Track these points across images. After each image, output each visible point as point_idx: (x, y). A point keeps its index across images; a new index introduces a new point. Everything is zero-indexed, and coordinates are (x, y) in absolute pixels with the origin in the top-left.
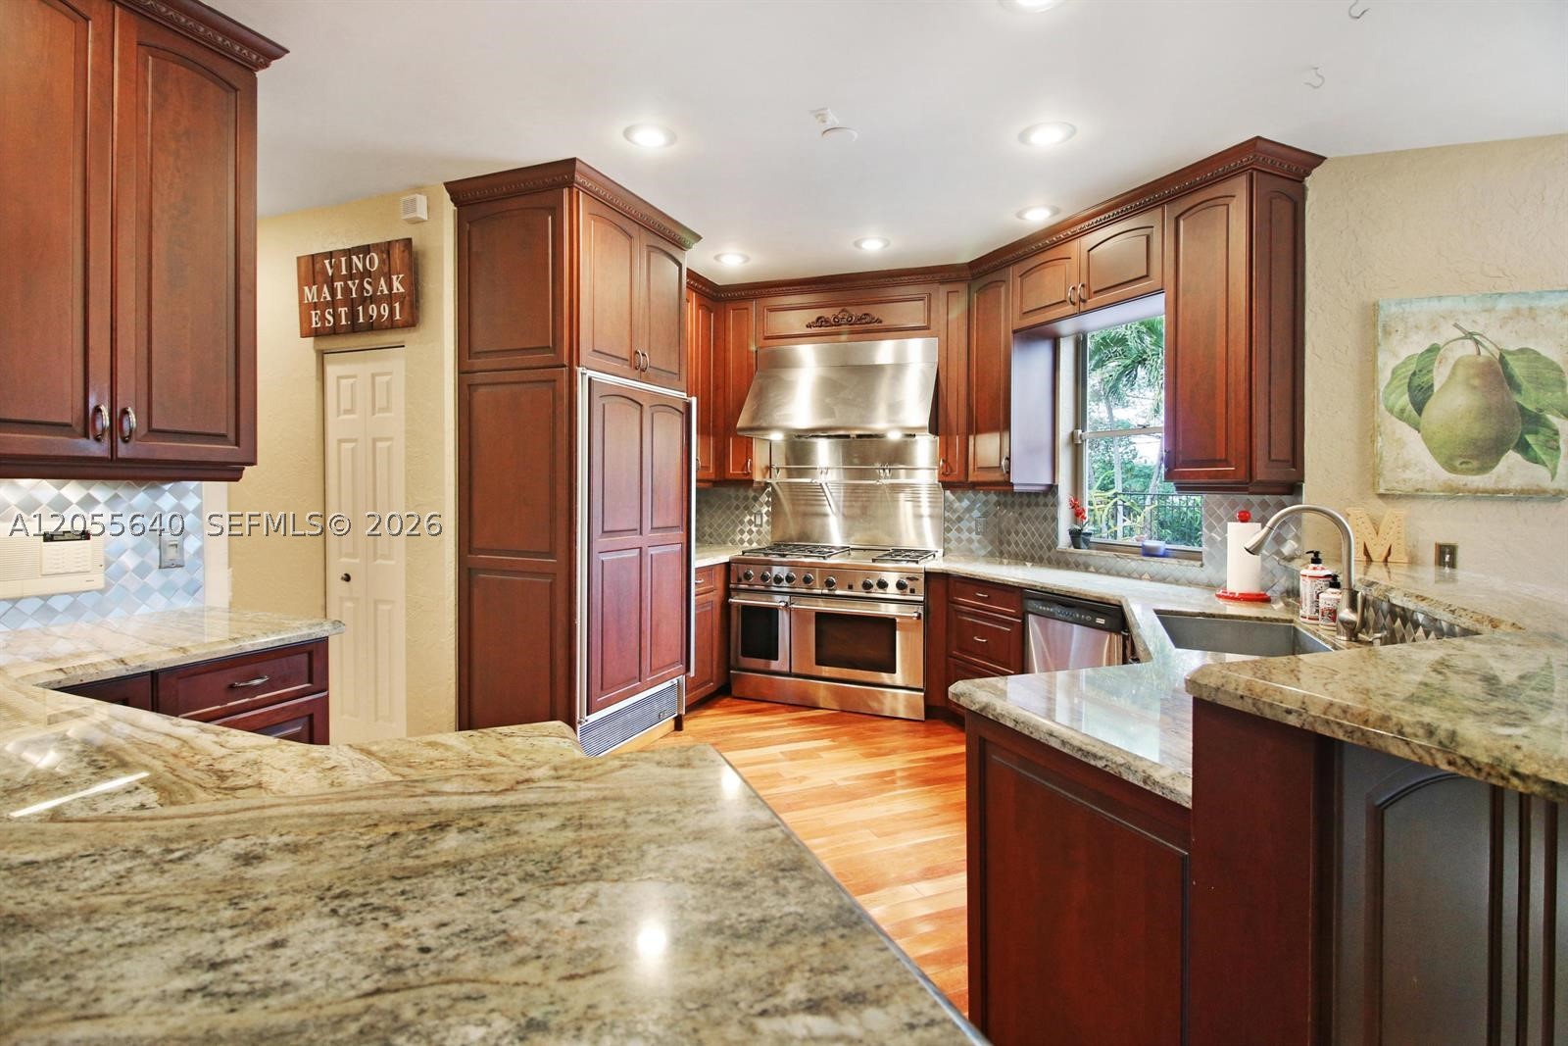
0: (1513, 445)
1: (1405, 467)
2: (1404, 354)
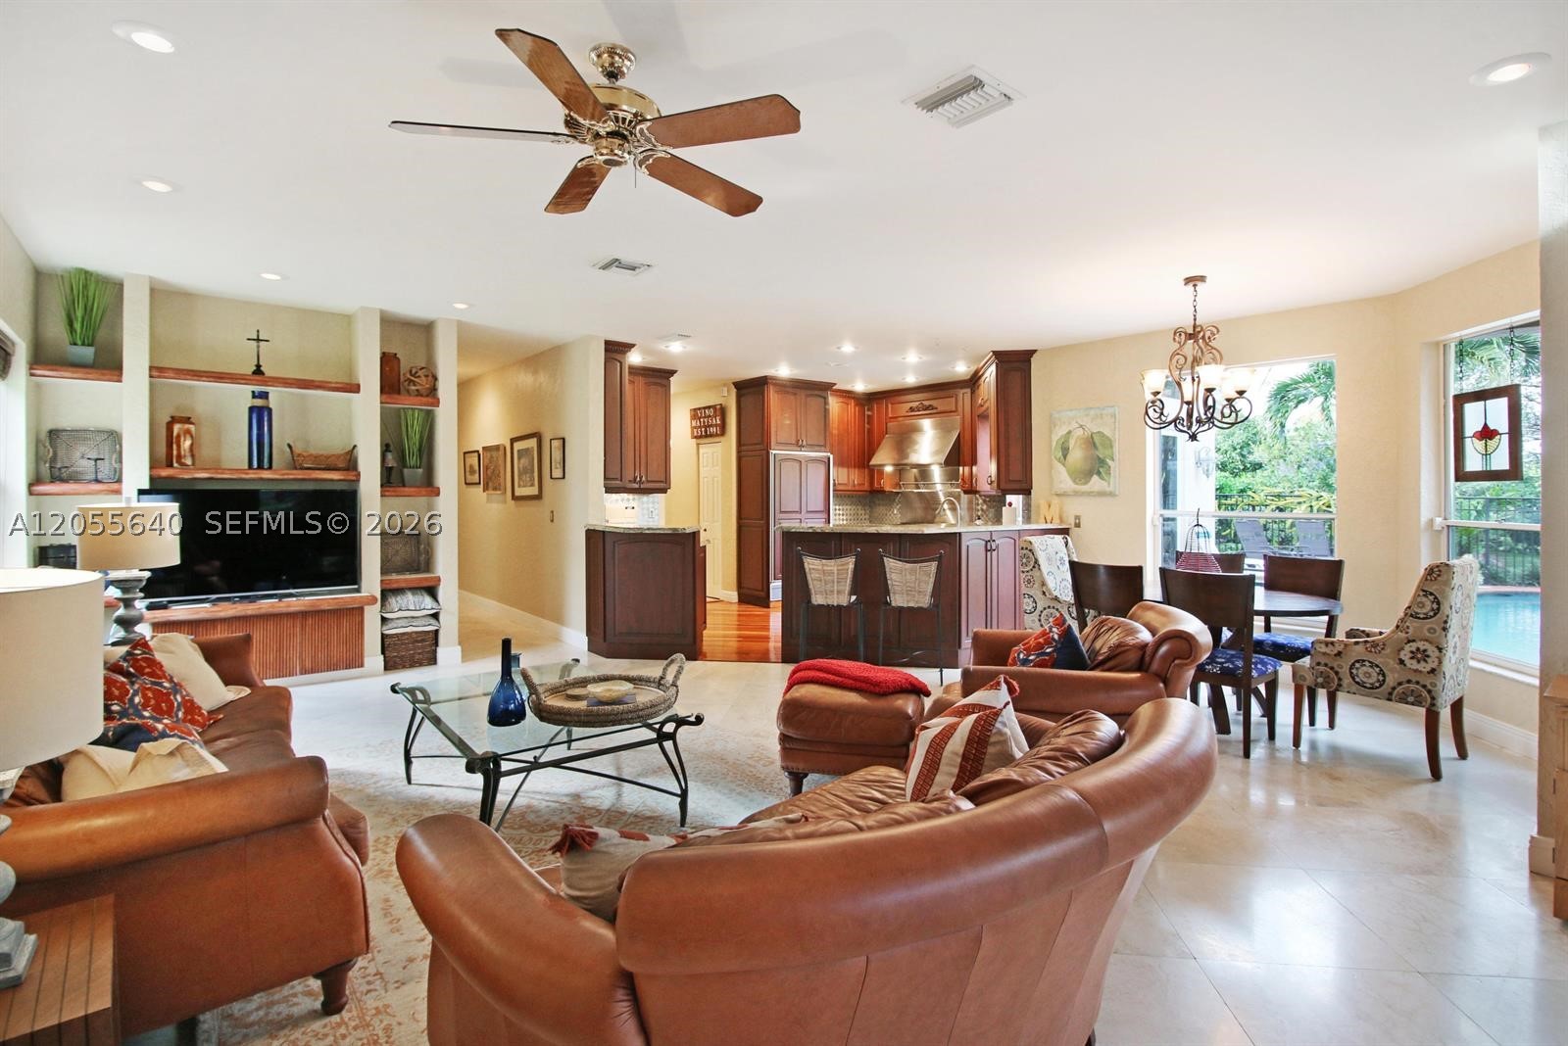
0: (1095, 473)
1: (1061, 483)
2: (1060, 434)
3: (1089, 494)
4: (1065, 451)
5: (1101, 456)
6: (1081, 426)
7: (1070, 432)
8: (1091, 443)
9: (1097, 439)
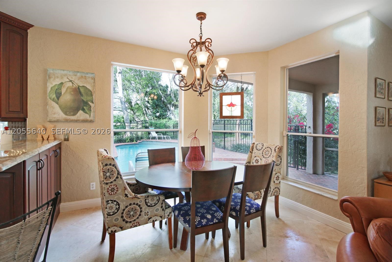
0: (81, 109)
1: (54, 114)
2: (54, 84)
3: (77, 121)
4: (59, 95)
5: (85, 100)
6: (71, 81)
7: (62, 83)
8: (77, 91)
9: (82, 90)
